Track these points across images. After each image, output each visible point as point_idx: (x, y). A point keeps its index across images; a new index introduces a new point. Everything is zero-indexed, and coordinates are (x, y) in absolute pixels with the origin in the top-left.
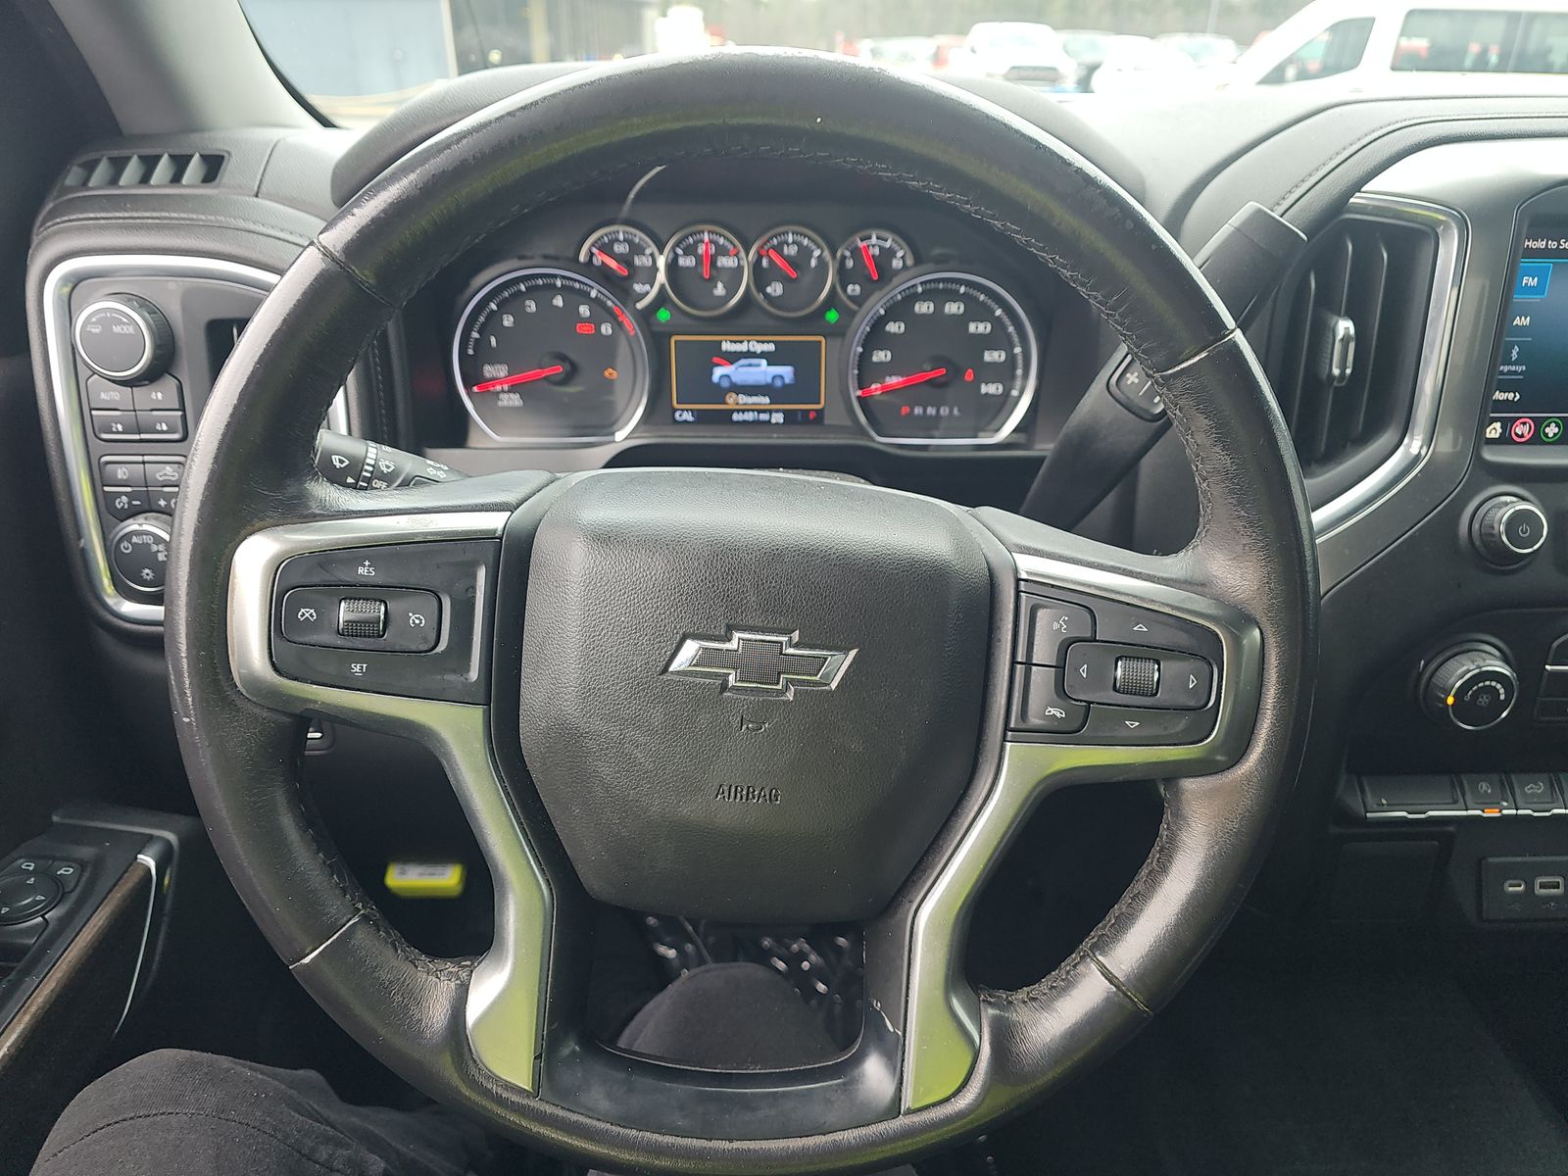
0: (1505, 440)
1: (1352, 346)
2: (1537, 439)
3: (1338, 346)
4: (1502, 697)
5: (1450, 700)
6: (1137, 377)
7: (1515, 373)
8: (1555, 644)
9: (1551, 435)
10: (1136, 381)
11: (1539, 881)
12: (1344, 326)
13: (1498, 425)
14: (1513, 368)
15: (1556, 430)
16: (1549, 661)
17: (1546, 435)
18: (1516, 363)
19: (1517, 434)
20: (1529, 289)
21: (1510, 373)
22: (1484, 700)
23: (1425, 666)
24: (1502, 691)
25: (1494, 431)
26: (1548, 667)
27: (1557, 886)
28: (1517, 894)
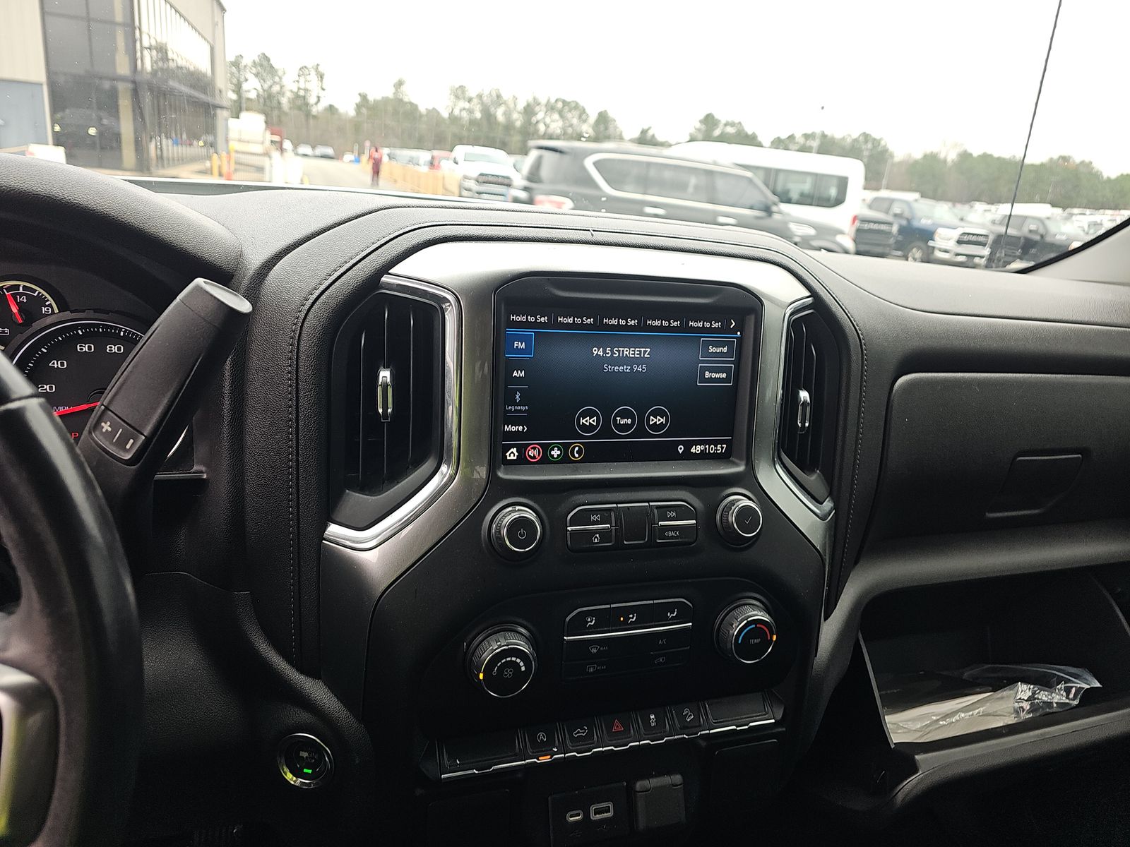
0: (522, 460)
1: (390, 390)
2: (546, 460)
3: (379, 390)
4: (523, 669)
5: (481, 676)
6: (109, 426)
7: (520, 411)
8: (568, 619)
9: (555, 456)
10: (110, 429)
11: (593, 808)
12: (385, 375)
13: (514, 450)
14: (519, 408)
15: (559, 452)
16: (565, 633)
17: (552, 456)
18: (518, 405)
19: (530, 456)
20: (519, 351)
21: (516, 411)
22: (508, 673)
23: (468, 646)
24: (522, 664)
25: (512, 454)
26: (565, 638)
27: (608, 810)
28: (576, 822)
